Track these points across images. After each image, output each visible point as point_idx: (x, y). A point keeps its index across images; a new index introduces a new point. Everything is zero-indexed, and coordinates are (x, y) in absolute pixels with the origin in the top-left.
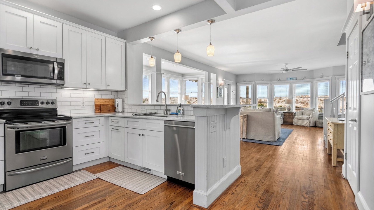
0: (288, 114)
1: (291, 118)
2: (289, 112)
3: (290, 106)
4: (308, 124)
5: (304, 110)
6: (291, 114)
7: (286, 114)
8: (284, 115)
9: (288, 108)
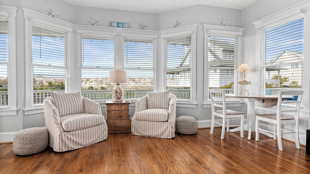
0: (117, 108)
1: (125, 116)
2: (119, 101)
3: (120, 86)
4: (167, 132)
5: (147, 95)
6: (123, 107)
7: (113, 108)
8: (109, 111)
9: (116, 92)
